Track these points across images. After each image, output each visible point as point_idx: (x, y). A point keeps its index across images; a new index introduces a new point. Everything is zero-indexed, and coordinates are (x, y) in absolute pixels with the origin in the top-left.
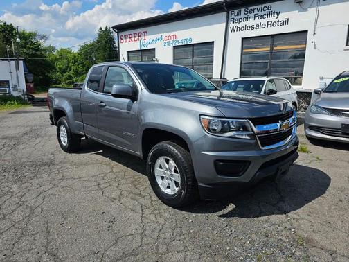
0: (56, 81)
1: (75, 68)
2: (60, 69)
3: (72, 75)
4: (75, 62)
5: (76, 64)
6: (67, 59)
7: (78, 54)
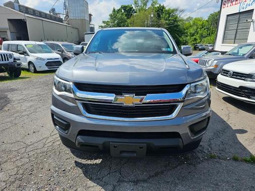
0: (185, 43)
1: (201, 32)
2: (190, 33)
3: (198, 38)
4: (202, 28)
5: (203, 29)
6: (197, 25)
7: (207, 21)
